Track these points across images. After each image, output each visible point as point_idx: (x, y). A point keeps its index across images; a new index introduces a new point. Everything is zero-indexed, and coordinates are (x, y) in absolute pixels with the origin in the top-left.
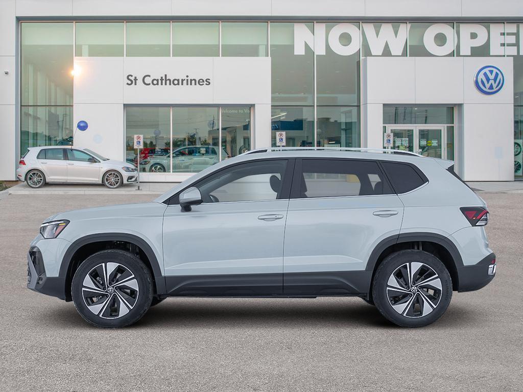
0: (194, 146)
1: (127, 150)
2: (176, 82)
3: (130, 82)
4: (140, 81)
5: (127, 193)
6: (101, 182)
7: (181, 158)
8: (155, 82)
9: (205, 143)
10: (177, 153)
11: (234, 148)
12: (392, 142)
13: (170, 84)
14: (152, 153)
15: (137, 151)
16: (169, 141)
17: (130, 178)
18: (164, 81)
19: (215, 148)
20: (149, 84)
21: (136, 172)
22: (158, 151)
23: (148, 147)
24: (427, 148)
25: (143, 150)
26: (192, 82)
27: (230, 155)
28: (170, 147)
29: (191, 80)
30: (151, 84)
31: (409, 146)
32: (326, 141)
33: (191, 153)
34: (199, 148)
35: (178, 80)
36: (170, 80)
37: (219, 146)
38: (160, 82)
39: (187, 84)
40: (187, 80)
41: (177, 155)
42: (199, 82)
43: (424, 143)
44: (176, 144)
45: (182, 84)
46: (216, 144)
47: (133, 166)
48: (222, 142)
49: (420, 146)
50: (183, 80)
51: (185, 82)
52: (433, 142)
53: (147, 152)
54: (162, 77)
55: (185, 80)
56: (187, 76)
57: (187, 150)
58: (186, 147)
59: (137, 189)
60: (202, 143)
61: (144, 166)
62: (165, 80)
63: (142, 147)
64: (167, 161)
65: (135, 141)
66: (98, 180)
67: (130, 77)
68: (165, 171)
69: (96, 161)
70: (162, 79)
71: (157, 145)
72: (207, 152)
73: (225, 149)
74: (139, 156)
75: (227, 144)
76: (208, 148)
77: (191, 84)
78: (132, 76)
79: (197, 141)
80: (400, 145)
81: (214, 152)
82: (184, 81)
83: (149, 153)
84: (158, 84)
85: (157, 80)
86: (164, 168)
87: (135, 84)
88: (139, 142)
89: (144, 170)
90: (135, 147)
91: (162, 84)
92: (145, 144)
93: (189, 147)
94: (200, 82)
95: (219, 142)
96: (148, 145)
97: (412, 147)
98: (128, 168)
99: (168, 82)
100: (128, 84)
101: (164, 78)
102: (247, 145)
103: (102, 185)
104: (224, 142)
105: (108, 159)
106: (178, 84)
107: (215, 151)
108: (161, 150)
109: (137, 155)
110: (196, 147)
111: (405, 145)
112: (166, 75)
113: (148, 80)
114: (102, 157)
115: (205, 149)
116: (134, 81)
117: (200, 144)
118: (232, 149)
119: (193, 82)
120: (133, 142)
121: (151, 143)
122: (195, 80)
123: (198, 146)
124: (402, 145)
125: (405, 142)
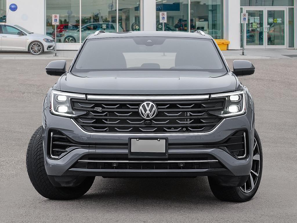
0: (98, 23)
1: (47, 26)
5: (47, 58)
6: (27, 50)
7: (88, 32)
9: (106, 21)
10: (85, 28)
11: (127, 24)
12: (247, 20)
14: (66, 28)
15: (55, 26)
16: (78, 19)
17: (49, 47)
19: (114, 24)
21: (54, 43)
22: (70, 27)
23: (63, 24)
24: (273, 24)
25: (59, 26)
27: (125, 30)
28: (79, 23)
31: (260, 23)
32: (197, 19)
33: (95, 28)
34: (102, 24)
37: (116, 22)
41: (85, 30)
43: (271, 20)
44: (84, 22)
46: (114, 21)
47: (51, 38)
48: (119, 20)
49: (268, 23)
52: (278, 19)
53: (62, 27)
57: (92, 26)
58: (92, 23)
59: (55, 55)
60: (104, 20)
61: (60, 38)
63: (58, 24)
64: (77, 34)
65: (53, 19)
66: (25, 48)
68: (75, 42)
69: (24, 34)
71: (70, 22)
72: (107, 27)
73: (121, 25)
74: (56, 30)
75: (123, 21)
76: (108, 24)
79: (100, 19)
80: (253, 22)
81: (113, 28)
83: (63, 28)
86: (75, 39)
88: (56, 20)
89: (60, 41)
90: (53, 24)
92: (61, 21)
93: (94, 23)
95: (116, 20)
96: (63, 22)
97: (263, 23)
98: (48, 40)
102: (137, 22)
103: (28, 52)
104: (120, 20)
105: (33, 33)
107: (113, 26)
108: (73, 25)
109: (55, 29)
110: (99, 24)
111: (257, 22)
114: (28, 31)
115: (106, 25)
117: (102, 21)
118: (126, 25)
120: (52, 20)
121: (65, 20)
123: (100, 23)
124: (255, 22)
125: (257, 19)
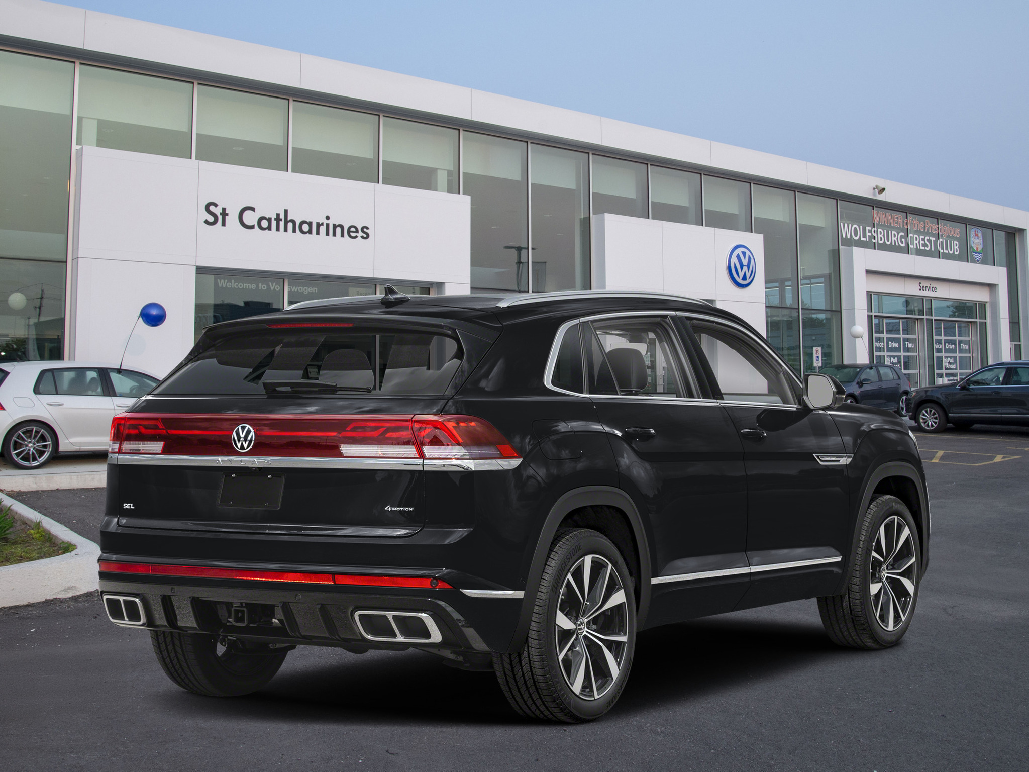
2: (306, 228)
3: (211, 219)
4: (232, 219)
8: (265, 224)
13: (294, 231)
18: (282, 224)
20: (252, 227)
26: (335, 229)
29: (335, 226)
30: (256, 226)
35: (310, 224)
36: (293, 222)
38: (274, 223)
39: (327, 234)
40: (328, 225)
42: (349, 231)
45: (318, 233)
50: (319, 225)
51: (323, 229)
54: (278, 215)
55: (322, 224)
56: (328, 218)
62: (283, 221)
67: (212, 208)
70: (278, 219)
77: (334, 235)
78: (216, 205)
82: (321, 227)
84: (269, 228)
85: (269, 220)
87: (224, 224)
91: (278, 229)
94: (351, 232)
99: (290, 225)
100: (207, 222)
101: (282, 216)
106: (310, 232)
112: (286, 211)
113: (250, 218)
116: (220, 217)
119: (338, 230)
122: (342, 227)
